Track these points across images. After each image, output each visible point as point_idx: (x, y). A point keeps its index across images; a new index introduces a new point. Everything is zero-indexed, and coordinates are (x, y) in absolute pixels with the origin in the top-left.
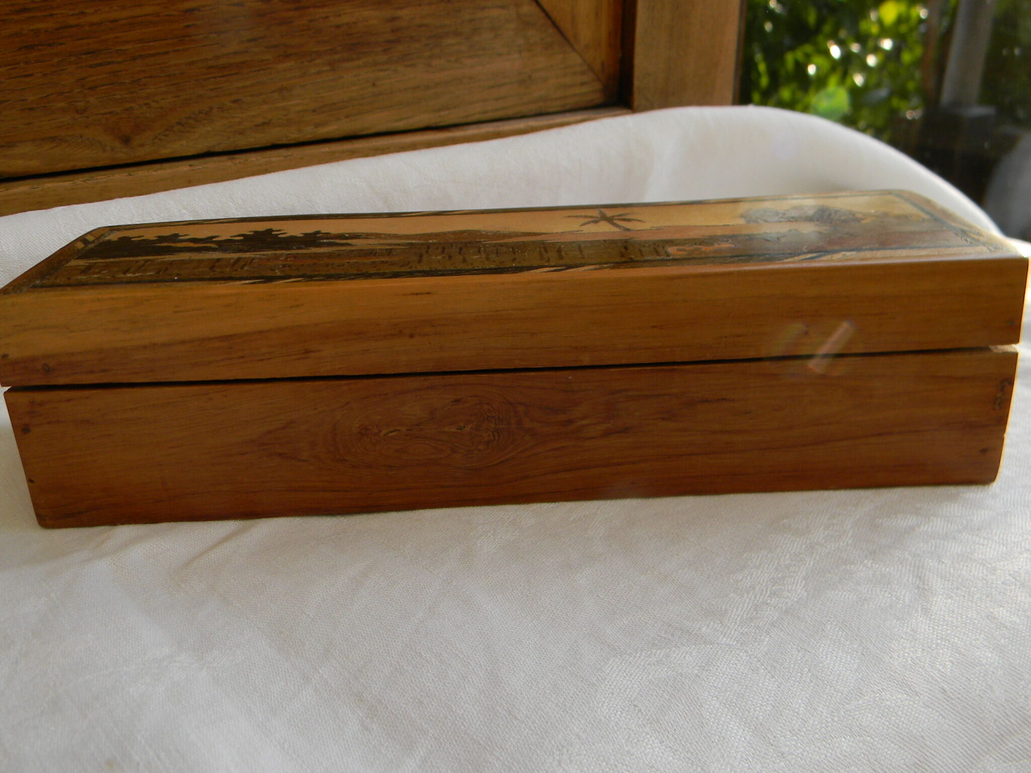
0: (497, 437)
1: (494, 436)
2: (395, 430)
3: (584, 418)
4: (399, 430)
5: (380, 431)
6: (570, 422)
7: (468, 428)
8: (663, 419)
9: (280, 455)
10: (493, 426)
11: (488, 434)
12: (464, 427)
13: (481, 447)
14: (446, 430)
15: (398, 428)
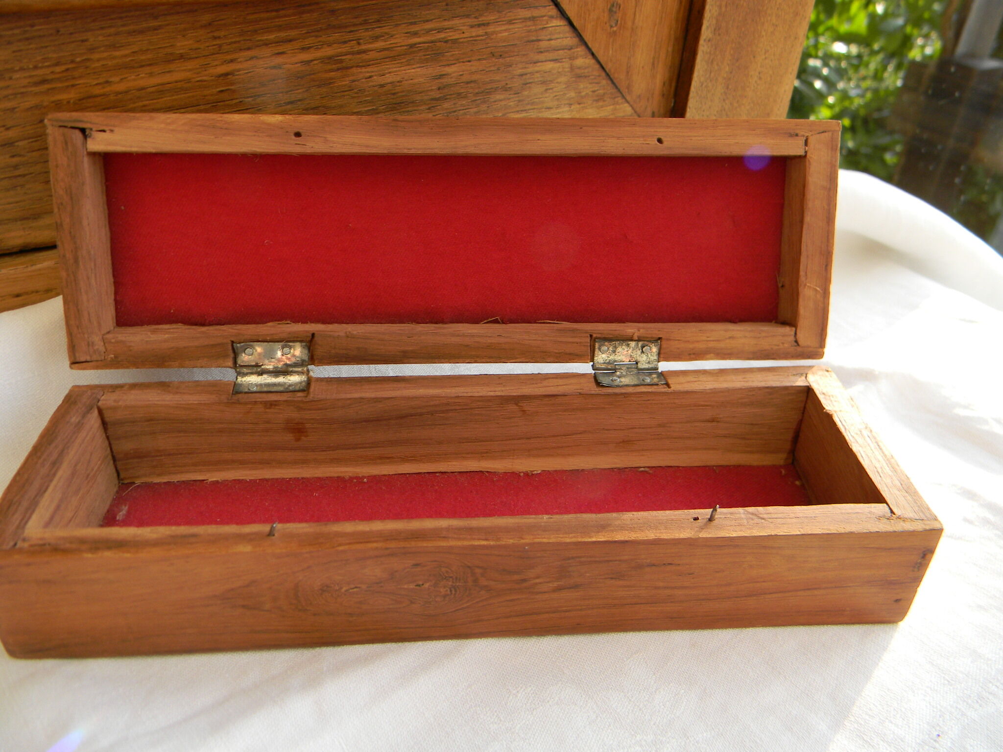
0: (453, 592)
1: (451, 591)
2: (356, 587)
3: (538, 577)
4: (359, 587)
5: (341, 588)
6: (524, 580)
7: (427, 585)
8: (612, 578)
9: (244, 606)
10: (450, 583)
11: (445, 590)
12: (423, 585)
13: (438, 599)
14: (406, 587)
15: (358, 586)
